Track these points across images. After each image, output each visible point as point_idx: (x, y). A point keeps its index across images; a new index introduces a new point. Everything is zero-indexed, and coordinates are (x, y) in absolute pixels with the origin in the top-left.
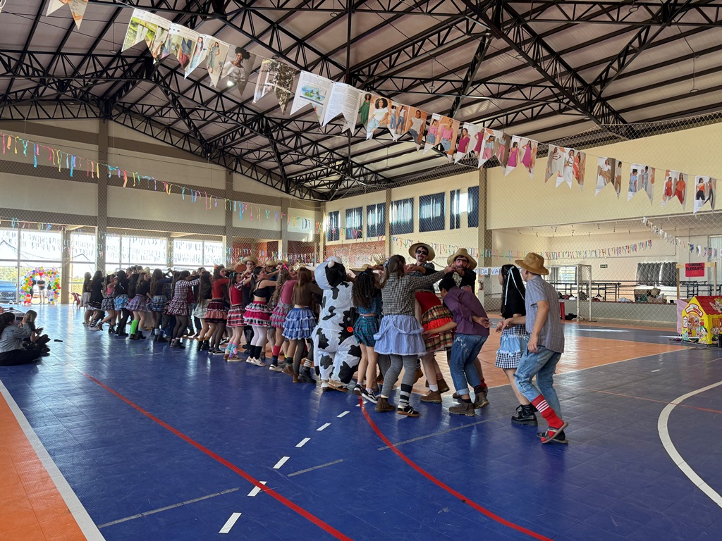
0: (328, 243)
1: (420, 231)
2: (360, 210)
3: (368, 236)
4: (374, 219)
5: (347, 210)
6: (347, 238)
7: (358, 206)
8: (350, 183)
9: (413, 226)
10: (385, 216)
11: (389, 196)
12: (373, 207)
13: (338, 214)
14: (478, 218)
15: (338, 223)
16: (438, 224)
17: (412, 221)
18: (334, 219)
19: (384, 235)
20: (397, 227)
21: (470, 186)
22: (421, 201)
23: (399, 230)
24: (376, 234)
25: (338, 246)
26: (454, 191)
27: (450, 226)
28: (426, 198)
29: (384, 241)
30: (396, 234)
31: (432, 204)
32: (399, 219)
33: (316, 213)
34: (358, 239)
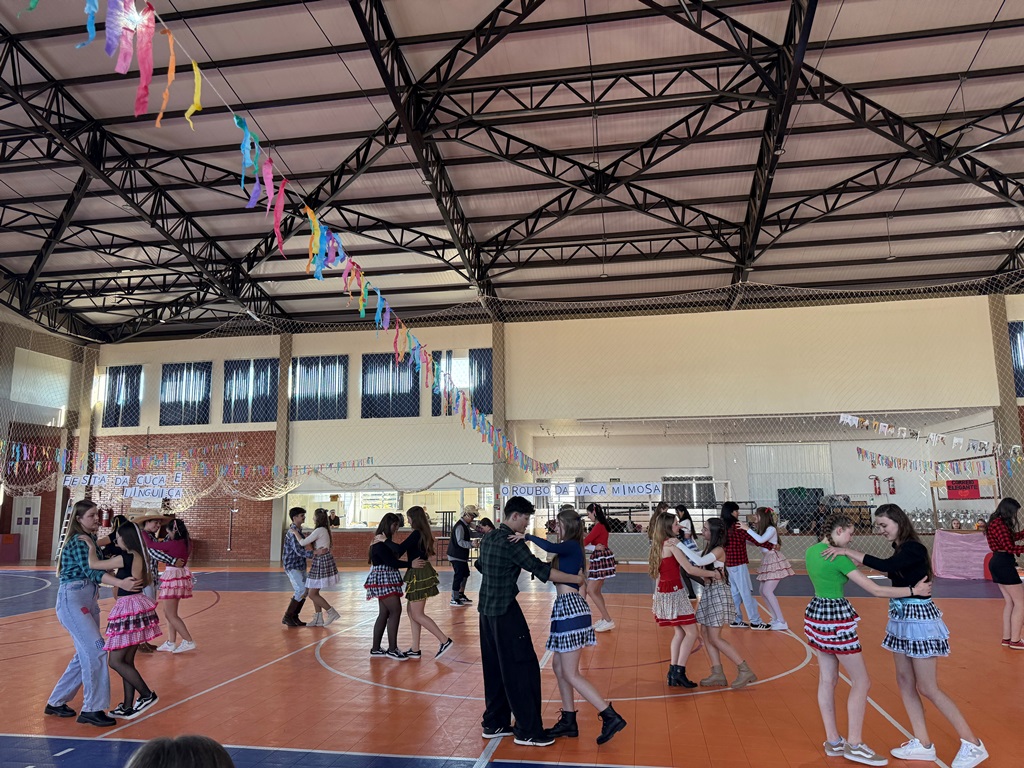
0: (102, 432)
1: (365, 415)
2: (205, 367)
3: (227, 420)
4: (247, 387)
5: (165, 367)
6: (162, 423)
7: (199, 359)
8: (196, 313)
9: (346, 405)
10: (277, 384)
11: (286, 347)
12: (243, 365)
13: (140, 372)
14: (491, 399)
15: (138, 391)
16: (404, 405)
17: (344, 397)
18: (127, 382)
19: (271, 420)
20: (305, 406)
21: (472, 347)
22: (367, 362)
23: (310, 413)
24: (250, 418)
25: (136, 437)
26: (440, 352)
27: (433, 412)
28: (379, 358)
29: (271, 432)
30: (304, 419)
31: (393, 370)
32: (310, 392)
33: (73, 365)
34: (197, 425)
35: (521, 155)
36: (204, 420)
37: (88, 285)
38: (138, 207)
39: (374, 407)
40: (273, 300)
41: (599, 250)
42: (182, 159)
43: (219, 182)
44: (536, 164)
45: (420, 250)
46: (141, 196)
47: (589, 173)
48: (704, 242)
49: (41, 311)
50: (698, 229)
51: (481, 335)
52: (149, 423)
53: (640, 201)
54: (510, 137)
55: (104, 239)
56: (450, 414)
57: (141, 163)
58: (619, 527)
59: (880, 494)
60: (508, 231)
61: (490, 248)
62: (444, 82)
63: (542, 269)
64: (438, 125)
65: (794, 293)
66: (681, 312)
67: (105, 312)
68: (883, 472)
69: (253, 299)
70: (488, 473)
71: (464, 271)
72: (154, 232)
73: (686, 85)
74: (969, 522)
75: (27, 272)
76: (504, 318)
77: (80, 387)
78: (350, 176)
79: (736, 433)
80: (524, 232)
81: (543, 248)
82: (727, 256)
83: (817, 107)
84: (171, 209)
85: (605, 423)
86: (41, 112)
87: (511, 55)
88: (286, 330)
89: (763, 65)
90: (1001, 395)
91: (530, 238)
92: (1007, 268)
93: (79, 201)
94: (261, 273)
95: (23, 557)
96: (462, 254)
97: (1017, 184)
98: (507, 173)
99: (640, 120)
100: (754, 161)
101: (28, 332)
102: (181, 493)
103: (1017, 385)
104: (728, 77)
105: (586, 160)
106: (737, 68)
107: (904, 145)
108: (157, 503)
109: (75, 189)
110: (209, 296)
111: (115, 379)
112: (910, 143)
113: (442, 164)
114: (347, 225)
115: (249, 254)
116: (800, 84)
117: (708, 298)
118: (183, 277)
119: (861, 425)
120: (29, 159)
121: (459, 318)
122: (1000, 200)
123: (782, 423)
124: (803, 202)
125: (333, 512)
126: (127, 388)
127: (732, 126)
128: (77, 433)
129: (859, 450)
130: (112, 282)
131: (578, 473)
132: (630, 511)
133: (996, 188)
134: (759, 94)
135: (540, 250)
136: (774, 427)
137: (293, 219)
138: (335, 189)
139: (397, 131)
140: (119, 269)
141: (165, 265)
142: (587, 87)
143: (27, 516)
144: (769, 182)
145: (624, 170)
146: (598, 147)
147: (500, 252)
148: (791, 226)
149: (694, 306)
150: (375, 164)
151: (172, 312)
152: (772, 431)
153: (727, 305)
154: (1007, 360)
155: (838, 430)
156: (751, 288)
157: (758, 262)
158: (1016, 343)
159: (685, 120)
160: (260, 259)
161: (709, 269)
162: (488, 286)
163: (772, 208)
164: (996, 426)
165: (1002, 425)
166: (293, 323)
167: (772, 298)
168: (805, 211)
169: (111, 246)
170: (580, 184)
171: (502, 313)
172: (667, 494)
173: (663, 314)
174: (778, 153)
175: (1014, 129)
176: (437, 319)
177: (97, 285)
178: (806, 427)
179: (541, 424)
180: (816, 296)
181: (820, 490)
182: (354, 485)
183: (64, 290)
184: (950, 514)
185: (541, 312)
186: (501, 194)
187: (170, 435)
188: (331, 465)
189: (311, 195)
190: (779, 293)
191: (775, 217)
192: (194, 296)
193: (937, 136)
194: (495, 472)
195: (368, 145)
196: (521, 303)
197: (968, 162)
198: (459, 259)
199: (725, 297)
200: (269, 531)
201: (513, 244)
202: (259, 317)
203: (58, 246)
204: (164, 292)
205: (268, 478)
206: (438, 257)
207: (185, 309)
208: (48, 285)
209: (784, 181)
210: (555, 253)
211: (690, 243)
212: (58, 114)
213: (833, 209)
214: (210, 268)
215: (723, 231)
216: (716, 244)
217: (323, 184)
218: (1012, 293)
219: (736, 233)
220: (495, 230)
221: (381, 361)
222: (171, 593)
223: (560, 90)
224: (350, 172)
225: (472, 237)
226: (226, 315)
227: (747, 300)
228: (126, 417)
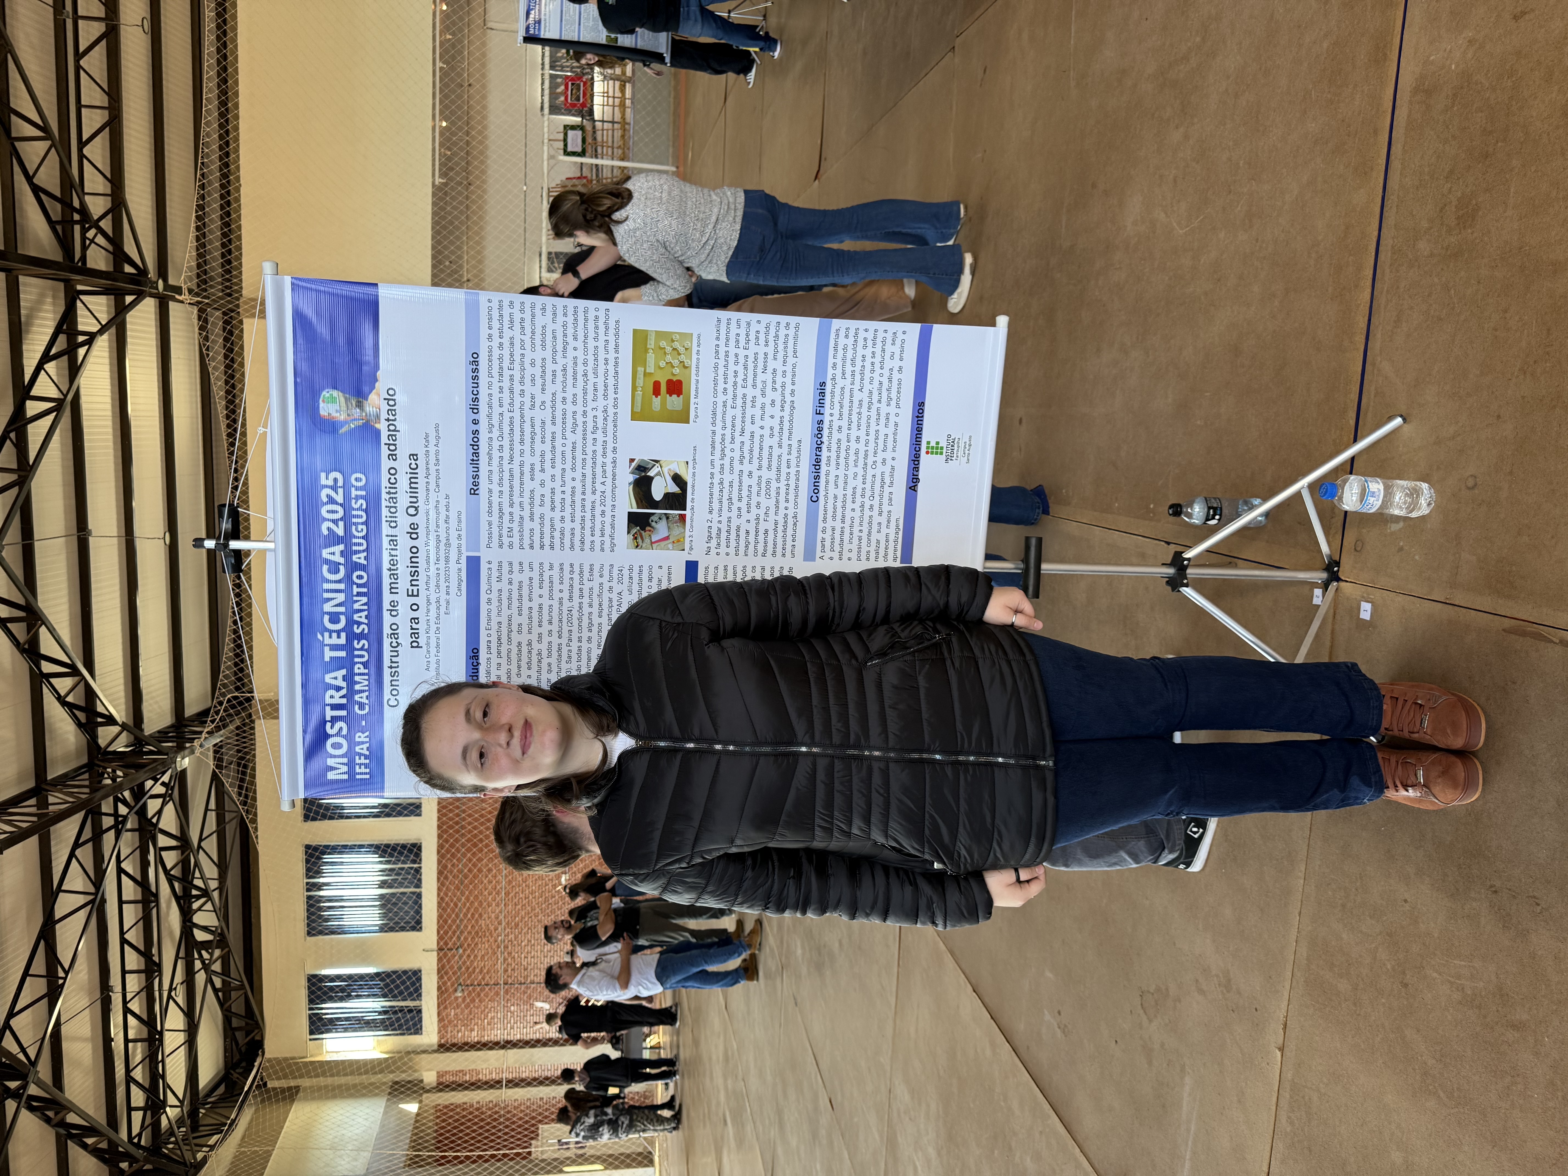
5: (309, 934)
6: (417, 927)
7: (300, 868)
15: (361, 976)
25: (441, 971)
33: (306, 1099)
34: (424, 865)
36: (413, 851)
37: (138, 1052)
41: (90, 31)
45: (74, 370)
60: (38, 192)
61: (77, 242)
80: (41, 148)
81: (81, 139)
111: (331, 1021)
126: (355, 998)
128: (430, 1078)
130: (133, 1005)
135: (86, 151)
140: (105, 989)
151: (203, 908)
160: (90, 694)
169: (49, 976)
177: (139, 1035)
183: (147, 1100)
187: (440, 910)
204: (156, 896)
206: (92, 342)
207: (196, 879)
208: (136, 1130)
210: (93, 120)
228: (401, 993)
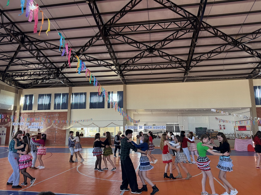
0: (22, 111)
1: (90, 108)
2: (50, 95)
3: (55, 109)
4: (60, 100)
5: (39, 95)
6: (38, 109)
7: (48, 93)
8: (47, 81)
9: (86, 105)
10: (68, 100)
11: (70, 90)
12: (59, 95)
13: (33, 96)
14: (123, 104)
15: (32, 101)
16: (101, 105)
17: (85, 103)
18: (29, 99)
19: (66, 109)
20: (75, 105)
21: (118, 91)
22: (91, 94)
23: (76, 107)
24: (61, 108)
25: (31, 113)
26: (110, 92)
27: (108, 107)
28: (94, 93)
29: (66, 112)
30: (75, 109)
31: (98, 96)
32: (76, 102)
33: (15, 94)
34: (47, 110)
35: (131, 43)
36: (49, 109)
37: (20, 74)
38: (33, 54)
39: (93, 106)
40: (67, 78)
41: (150, 67)
42: (45, 42)
43: (54, 48)
44: (135, 45)
45: (105, 66)
46: (34, 52)
47: (148, 47)
48: (177, 65)
49: (8, 80)
50: (175, 62)
51: (120, 88)
52: (35, 109)
53: (161, 55)
54: (128, 38)
55: (24, 62)
56: (112, 108)
57: (34, 43)
58: (155, 137)
59: (221, 129)
60: (127, 62)
61: (123, 66)
62: (112, 24)
63: (136, 71)
64: (110, 35)
65: (200, 78)
66: (171, 83)
67: (24, 81)
68: (222, 123)
69: (62, 78)
70: (122, 123)
71: (116, 72)
72: (37, 61)
73: (173, 26)
74: (244, 136)
75: (4, 70)
76: (126, 84)
77: (17, 100)
78: (88, 47)
79: (185, 113)
80: (132, 62)
81: (136, 66)
82: (183, 69)
83: (206, 32)
84: (41, 55)
85: (152, 111)
86: (9, 30)
87: (129, 18)
88: (71, 86)
89: (192, 21)
90: (252, 104)
91: (133, 64)
92: (253, 72)
93: (18, 52)
94: (64, 71)
95: (1, 144)
96: (116, 67)
97: (256, 52)
98: (127, 47)
99: (161, 34)
100: (190, 45)
101: (4, 86)
102: (43, 127)
103: (256, 102)
104: (183, 24)
105: (147, 44)
106: (186, 22)
107: (227, 41)
108: (37, 130)
109: (17, 49)
110: (51, 77)
111: (26, 98)
112: (229, 41)
113: (111, 45)
114: (86, 60)
115: (61, 67)
116: (201, 26)
117: (178, 79)
118: (44, 72)
119: (217, 112)
120: (5, 42)
121: (115, 83)
122: (251, 56)
123: (196, 111)
124: (202, 55)
125: (82, 132)
126: (29, 100)
127: (184, 36)
128: (16, 112)
129: (216, 118)
130: (26, 73)
131: (145, 123)
132: (158, 133)
133: (250, 53)
134: (191, 28)
135: (136, 67)
136: (195, 112)
137: (73, 58)
138: (84, 50)
139: (100, 36)
140: (28, 70)
141: (40, 69)
142: (148, 26)
143: (3, 133)
144: (194, 50)
145: (157, 47)
146: (150, 41)
147: (126, 67)
148: (199, 61)
149: (174, 81)
150: (94, 44)
151: (41, 81)
152: (194, 113)
153: (183, 81)
154: (253, 96)
155: (211, 113)
156: (189, 77)
157: (191, 70)
158: (255, 91)
159: (173, 34)
160: (64, 68)
161: (178, 72)
162: (122, 75)
163: (194, 57)
164: (251, 112)
165: (252, 112)
166: (72, 84)
167: (194, 79)
168: (202, 58)
169: (26, 64)
170: (146, 50)
171: (126, 82)
172: (167, 129)
173: (167, 83)
174: (196, 43)
175: (255, 38)
176: (109, 84)
177: (22, 74)
178: (203, 112)
179: (135, 111)
180: (205, 79)
181: (206, 128)
182: (87, 126)
183: (14, 75)
184: (239, 134)
185: (136, 82)
186: (126, 52)
187: (40, 112)
188: (81, 120)
189: (78, 52)
190: (196, 78)
191: (195, 59)
192: (47, 77)
193: (236, 39)
194: (123, 123)
195: (92, 40)
196: (131, 80)
197: (243, 46)
198: (115, 69)
199: (182, 79)
200: (65, 137)
201: (129, 65)
202: (64, 82)
203: (12, 64)
204: (39, 76)
205: (65, 124)
206: (110, 68)
207: (45, 80)
208: (9, 74)
209: (197, 50)
210: (139, 67)
211: (174, 65)
212: (13, 30)
213: (210, 57)
214: (51, 70)
215: (182, 62)
216: (180, 66)
217: (81, 49)
218: (254, 79)
219: (185, 63)
220: (124, 61)
221: (95, 94)
222: (40, 153)
223: (141, 27)
224: (87, 46)
225: (119, 63)
226: (55, 82)
227: (188, 80)
228: (29, 108)
